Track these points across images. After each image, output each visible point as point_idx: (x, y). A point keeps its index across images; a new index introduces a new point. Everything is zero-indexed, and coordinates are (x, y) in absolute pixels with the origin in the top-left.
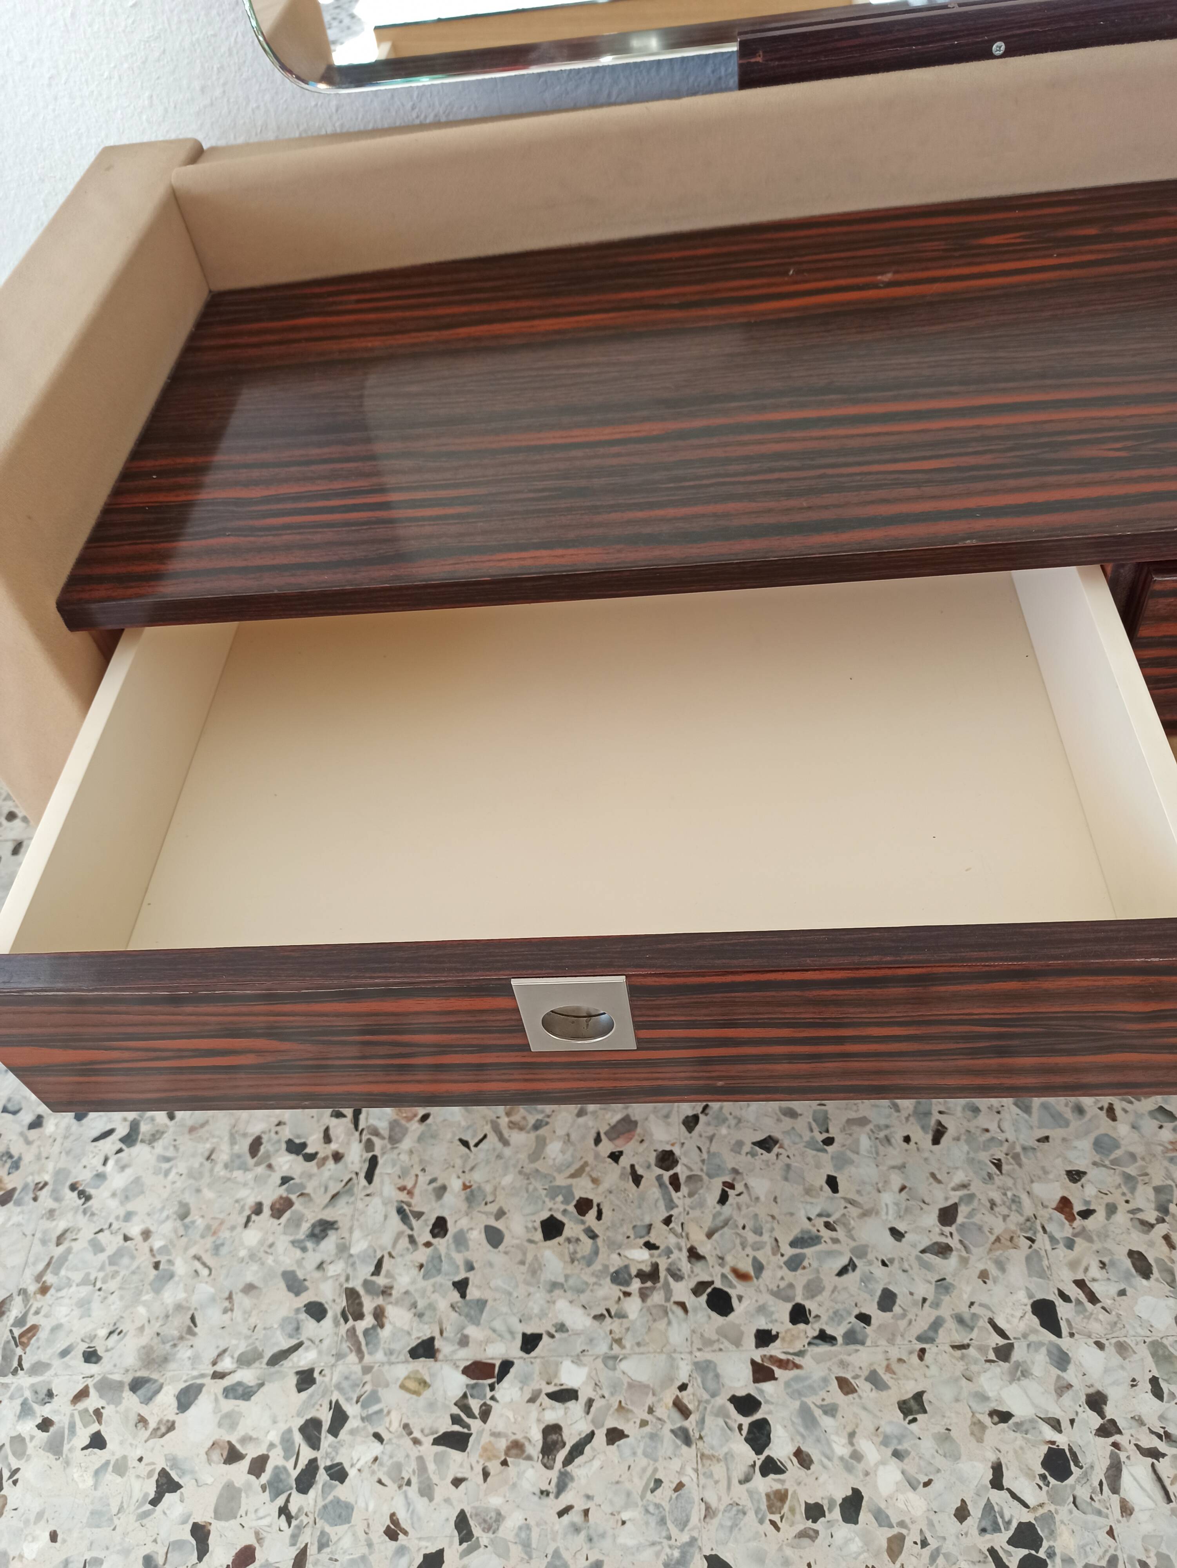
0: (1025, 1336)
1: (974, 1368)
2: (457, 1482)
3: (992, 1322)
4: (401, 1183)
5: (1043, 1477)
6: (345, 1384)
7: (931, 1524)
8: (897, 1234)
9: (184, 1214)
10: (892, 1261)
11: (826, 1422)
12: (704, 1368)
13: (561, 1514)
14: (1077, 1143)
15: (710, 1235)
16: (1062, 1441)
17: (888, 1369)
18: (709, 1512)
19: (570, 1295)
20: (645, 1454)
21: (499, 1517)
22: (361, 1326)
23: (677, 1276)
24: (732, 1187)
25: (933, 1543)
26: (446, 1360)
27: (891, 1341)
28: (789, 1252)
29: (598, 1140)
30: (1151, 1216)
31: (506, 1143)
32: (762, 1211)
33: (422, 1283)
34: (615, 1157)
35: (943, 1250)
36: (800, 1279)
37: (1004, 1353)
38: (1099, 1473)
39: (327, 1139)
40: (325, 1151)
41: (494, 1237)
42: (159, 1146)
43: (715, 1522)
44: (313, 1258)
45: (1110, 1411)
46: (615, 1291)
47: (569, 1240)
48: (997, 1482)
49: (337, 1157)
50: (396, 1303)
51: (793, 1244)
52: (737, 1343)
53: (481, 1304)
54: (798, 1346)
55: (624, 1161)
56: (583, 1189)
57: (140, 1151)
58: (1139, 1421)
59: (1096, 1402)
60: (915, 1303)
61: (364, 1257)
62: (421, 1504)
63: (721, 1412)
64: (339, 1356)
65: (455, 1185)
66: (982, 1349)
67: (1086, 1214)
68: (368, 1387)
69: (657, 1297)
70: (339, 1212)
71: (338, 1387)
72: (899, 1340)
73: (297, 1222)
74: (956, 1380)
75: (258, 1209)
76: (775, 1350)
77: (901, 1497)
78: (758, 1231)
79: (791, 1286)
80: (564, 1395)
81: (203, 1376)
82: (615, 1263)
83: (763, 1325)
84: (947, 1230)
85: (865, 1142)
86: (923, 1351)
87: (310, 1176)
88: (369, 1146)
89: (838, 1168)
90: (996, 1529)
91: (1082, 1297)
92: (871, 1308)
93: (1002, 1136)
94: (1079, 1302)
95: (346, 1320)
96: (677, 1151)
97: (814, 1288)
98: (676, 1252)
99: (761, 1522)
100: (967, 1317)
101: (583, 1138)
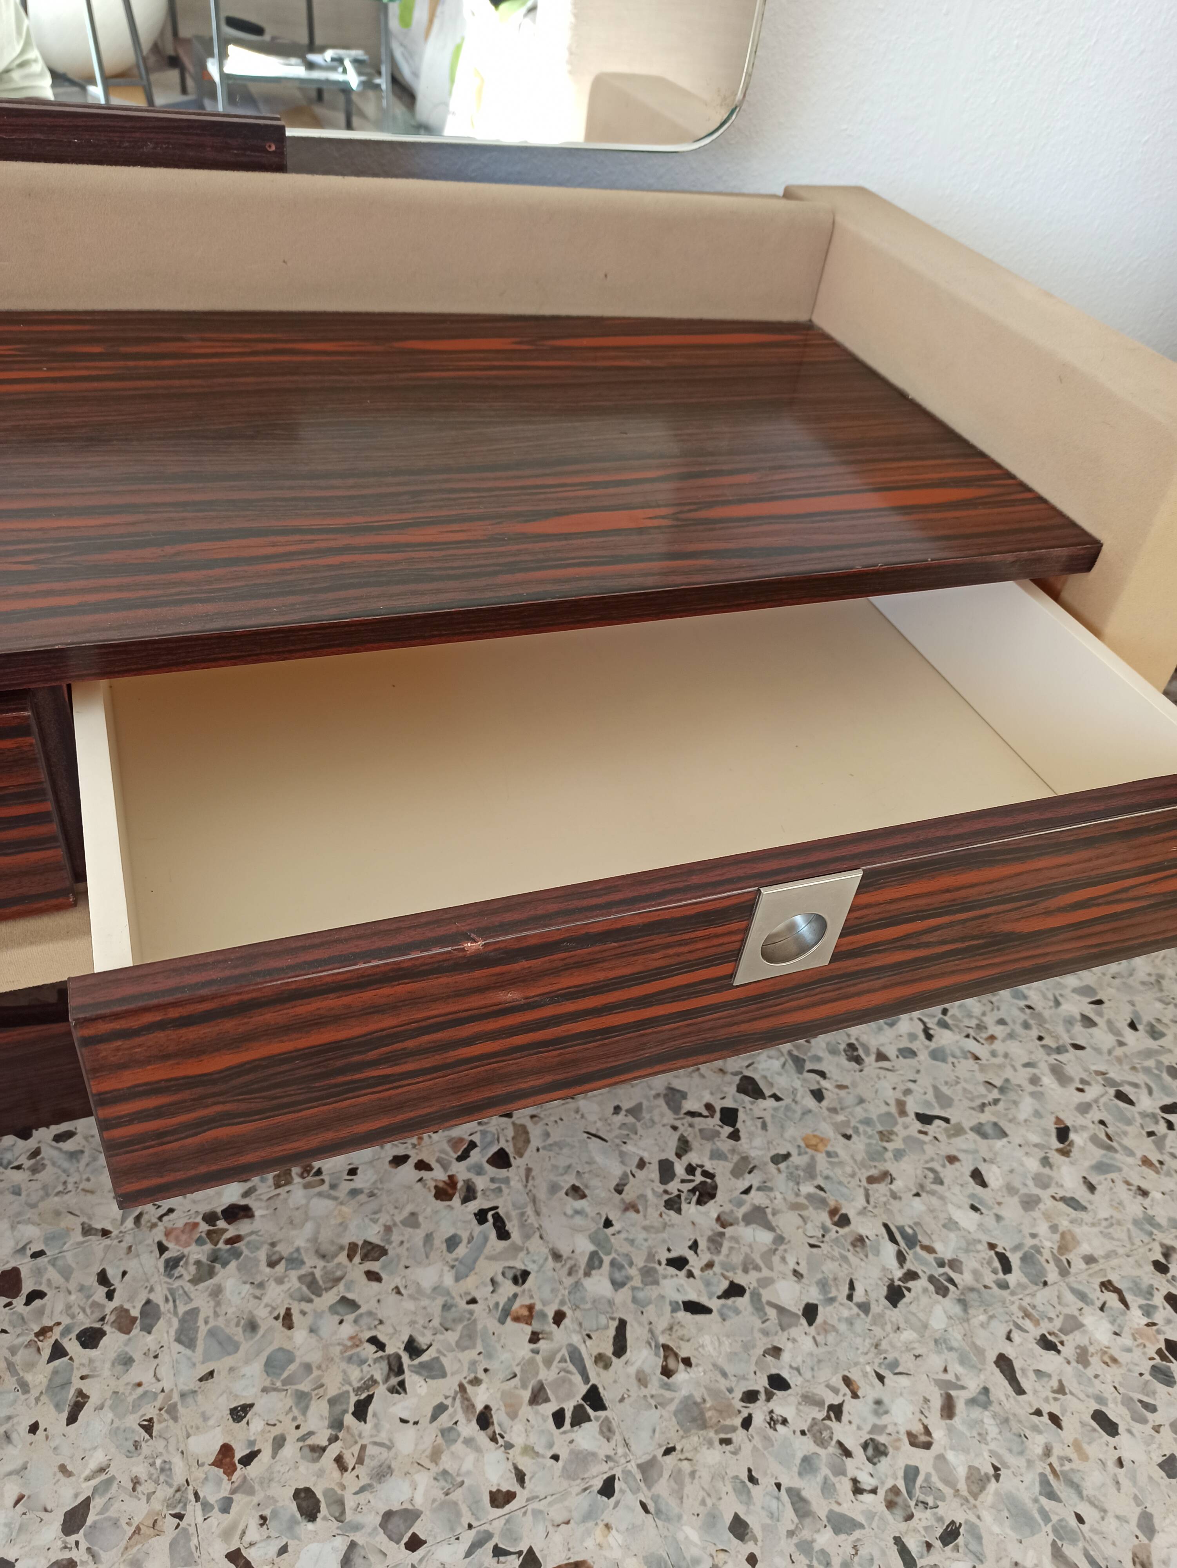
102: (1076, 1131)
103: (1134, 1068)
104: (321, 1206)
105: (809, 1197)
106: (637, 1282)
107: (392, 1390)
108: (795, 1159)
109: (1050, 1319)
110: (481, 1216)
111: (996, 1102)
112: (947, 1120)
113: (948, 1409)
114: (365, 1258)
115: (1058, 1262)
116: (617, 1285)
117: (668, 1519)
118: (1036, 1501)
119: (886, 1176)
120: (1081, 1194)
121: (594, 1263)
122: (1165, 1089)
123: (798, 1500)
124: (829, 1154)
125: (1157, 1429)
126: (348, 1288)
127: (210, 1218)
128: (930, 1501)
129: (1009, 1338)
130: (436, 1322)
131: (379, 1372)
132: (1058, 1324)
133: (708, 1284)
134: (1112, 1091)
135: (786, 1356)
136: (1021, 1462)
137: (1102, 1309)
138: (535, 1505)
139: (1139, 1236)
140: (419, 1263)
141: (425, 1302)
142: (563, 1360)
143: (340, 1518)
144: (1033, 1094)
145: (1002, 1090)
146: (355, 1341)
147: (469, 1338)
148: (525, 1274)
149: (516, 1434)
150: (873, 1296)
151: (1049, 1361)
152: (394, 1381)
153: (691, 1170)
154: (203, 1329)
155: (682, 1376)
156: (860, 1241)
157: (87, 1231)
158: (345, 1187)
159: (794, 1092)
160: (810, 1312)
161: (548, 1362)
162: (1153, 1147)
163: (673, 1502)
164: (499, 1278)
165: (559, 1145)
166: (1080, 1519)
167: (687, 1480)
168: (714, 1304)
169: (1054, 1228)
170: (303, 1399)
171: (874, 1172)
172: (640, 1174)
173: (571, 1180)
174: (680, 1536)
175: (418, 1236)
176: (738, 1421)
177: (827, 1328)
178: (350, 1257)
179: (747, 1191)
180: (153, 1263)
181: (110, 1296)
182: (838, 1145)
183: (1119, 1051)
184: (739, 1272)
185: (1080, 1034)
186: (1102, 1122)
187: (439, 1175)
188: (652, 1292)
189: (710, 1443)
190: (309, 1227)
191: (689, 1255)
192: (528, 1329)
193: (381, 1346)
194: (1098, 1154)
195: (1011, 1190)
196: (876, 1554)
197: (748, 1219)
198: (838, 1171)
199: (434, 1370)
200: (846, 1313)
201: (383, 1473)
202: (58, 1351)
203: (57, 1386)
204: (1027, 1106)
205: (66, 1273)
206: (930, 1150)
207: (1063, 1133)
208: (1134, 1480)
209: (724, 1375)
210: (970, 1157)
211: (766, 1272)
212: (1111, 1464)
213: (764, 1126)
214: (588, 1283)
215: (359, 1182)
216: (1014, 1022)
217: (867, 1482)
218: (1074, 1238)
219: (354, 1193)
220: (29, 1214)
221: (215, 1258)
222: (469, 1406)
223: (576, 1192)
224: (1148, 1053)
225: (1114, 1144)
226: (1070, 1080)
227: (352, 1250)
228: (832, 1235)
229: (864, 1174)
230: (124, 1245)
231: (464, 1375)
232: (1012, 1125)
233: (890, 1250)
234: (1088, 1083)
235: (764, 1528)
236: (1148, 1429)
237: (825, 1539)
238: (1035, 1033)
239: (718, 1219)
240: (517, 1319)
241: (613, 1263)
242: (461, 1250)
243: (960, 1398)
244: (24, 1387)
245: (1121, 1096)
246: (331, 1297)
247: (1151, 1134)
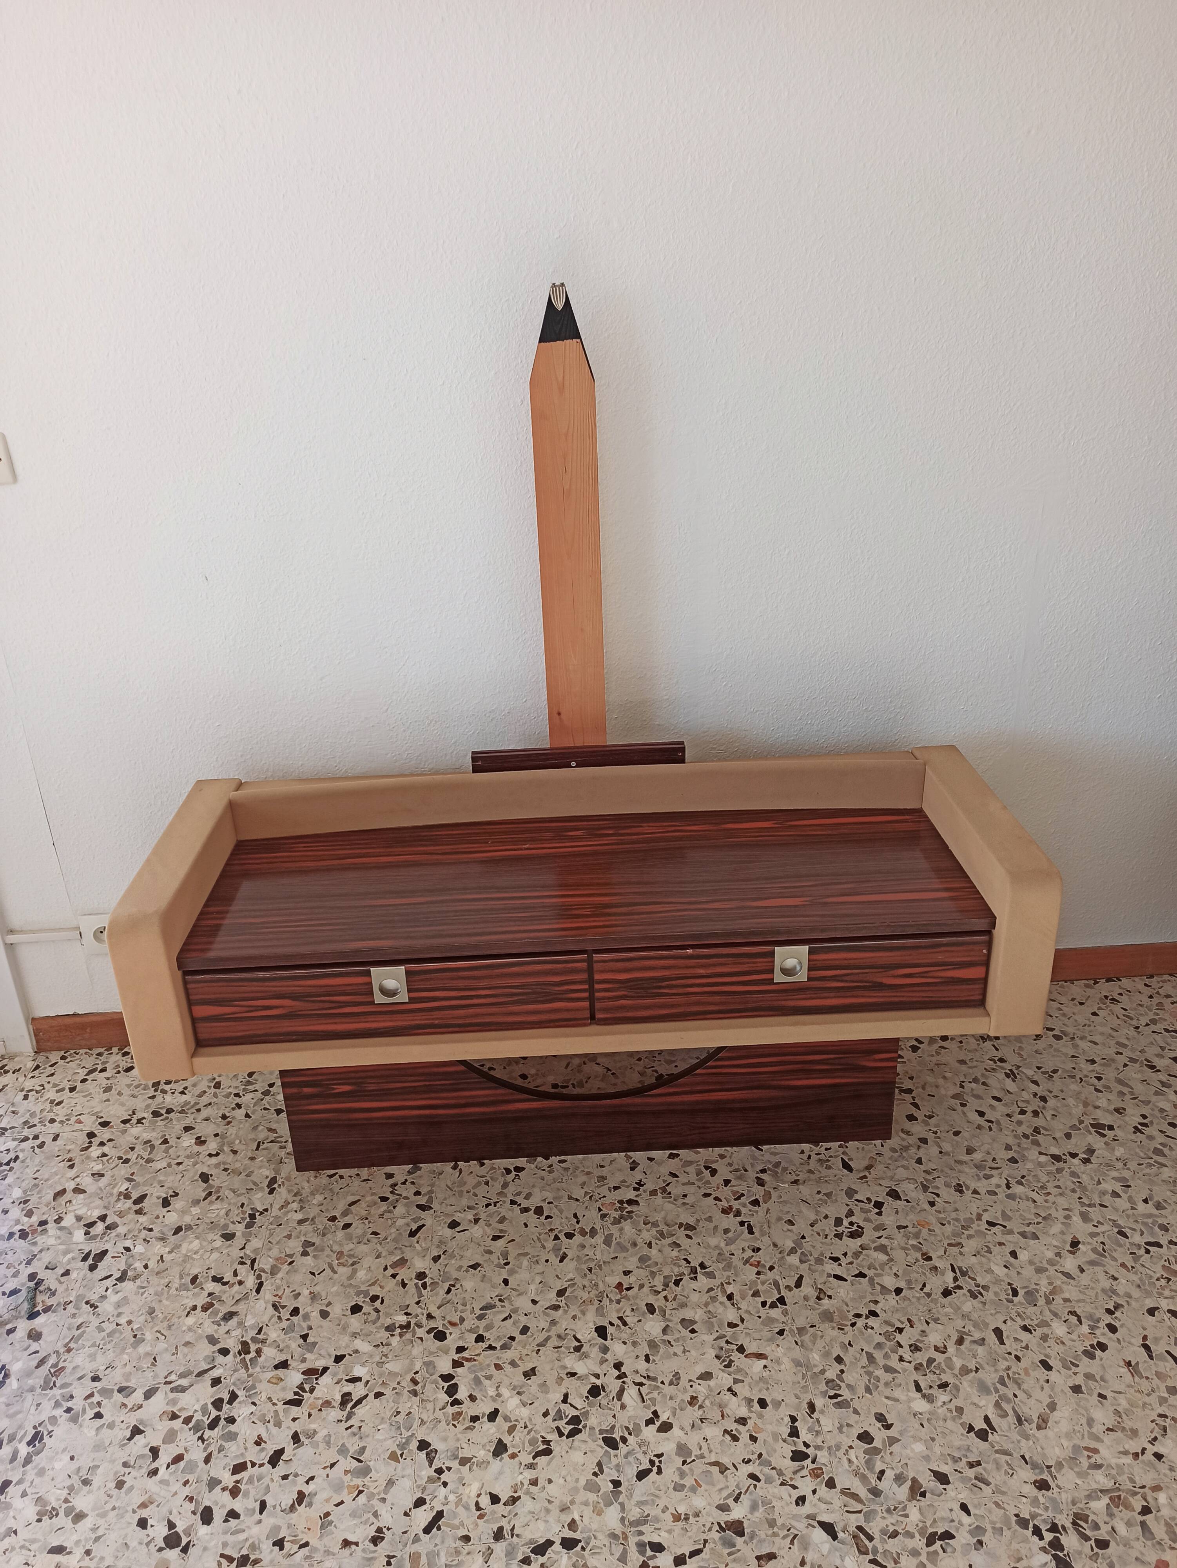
0: (589, 1341)
1: (562, 1356)
2: (294, 1420)
3: (575, 1337)
4: (276, 1293)
5: (587, 1397)
6: (238, 1383)
7: (530, 1419)
8: (534, 1302)
9: (152, 1311)
10: (530, 1313)
11: (487, 1382)
12: (429, 1365)
13: (347, 1429)
14: (631, 1259)
15: (439, 1308)
16: (598, 1382)
17: (521, 1359)
18: (423, 1422)
19: (362, 1337)
20: (393, 1401)
21: (315, 1432)
22: (248, 1357)
23: (419, 1326)
24: (454, 1286)
25: (530, 1427)
26: (293, 1369)
27: (524, 1347)
28: (478, 1312)
29: (385, 1269)
30: (660, 1289)
31: (335, 1272)
32: (467, 1296)
33: (283, 1336)
34: (394, 1276)
35: (556, 1308)
36: (483, 1324)
37: (577, 1349)
38: (614, 1394)
39: (235, 1274)
40: (233, 1280)
41: (324, 1314)
42: (138, 1282)
43: (425, 1426)
44: (224, 1328)
45: (623, 1370)
46: (387, 1334)
47: (365, 1314)
48: (565, 1401)
49: (240, 1283)
50: (269, 1346)
51: (481, 1309)
52: (446, 1353)
53: (315, 1344)
54: (477, 1352)
55: (399, 1278)
56: (374, 1291)
57: (127, 1285)
58: (637, 1372)
59: (618, 1366)
60: (538, 1331)
61: (252, 1327)
62: (274, 1430)
63: (435, 1382)
64: (235, 1371)
65: (306, 1292)
66: (568, 1348)
67: (628, 1289)
68: (250, 1383)
69: (408, 1336)
70: (241, 1308)
71: (234, 1384)
72: (528, 1346)
73: (216, 1313)
74: (553, 1361)
75: (194, 1308)
76: (465, 1354)
77: (518, 1410)
78: (464, 1305)
79: (478, 1327)
80: (355, 1380)
81: (159, 1383)
82: (388, 1322)
83: (461, 1344)
84: (560, 1299)
85: (525, 1263)
86: (539, 1350)
87: (225, 1292)
88: (259, 1277)
89: (509, 1275)
90: (561, 1419)
91: (620, 1324)
92: (516, 1334)
93: (595, 1258)
94: (618, 1326)
95: (240, 1355)
96: (427, 1272)
97: (488, 1328)
98: (420, 1316)
99: (448, 1425)
100: (563, 1335)
101: (378, 1268)
102: (1084, 1244)
103: (1137, 1221)
104: (669, 1206)
105: (913, 1246)
106: (813, 1263)
107: (691, 1278)
108: (910, 1229)
109: (1032, 1320)
110: (742, 1224)
111: (1038, 1223)
112: (1005, 1227)
113: (960, 1341)
114: (685, 1229)
115: (1046, 1297)
116: (801, 1261)
117: (806, 1349)
118: (994, 1384)
119: (959, 1245)
120: (1075, 1272)
121: (793, 1251)
122: (1152, 1234)
123: (871, 1358)
124: (929, 1230)
125: (1075, 1374)
126: (677, 1239)
127: (621, 1202)
128: (938, 1372)
129: (1005, 1322)
130: (714, 1259)
131: (686, 1271)
132: (1036, 1322)
133: (848, 1270)
134: (1116, 1230)
135: (880, 1305)
136: (993, 1369)
137: (1065, 1322)
138: (747, 1331)
139: (1101, 1296)
140: (710, 1236)
141: (711, 1250)
142: (770, 1284)
143: (664, 1316)
144: (1063, 1223)
145: (1044, 1218)
146: (678, 1258)
147: (728, 1267)
148: (759, 1249)
149: (744, 1305)
150: (934, 1291)
151: (1024, 1336)
152: (692, 1276)
153: (851, 1224)
154: (614, 1242)
155: (826, 1301)
156: (935, 1268)
157: (570, 1198)
158: (681, 1201)
159: (919, 1200)
160: (898, 1291)
161: (763, 1283)
162: (1131, 1259)
163: (810, 1344)
164: (746, 1248)
165: (785, 1202)
166: (1015, 1396)
167: (819, 1338)
168: (849, 1278)
169: (1050, 1284)
170: (653, 1274)
171: (953, 1242)
172: (823, 1220)
173: (789, 1217)
174: (811, 1356)
175: (712, 1225)
176: (849, 1323)
177: (905, 1299)
178: (680, 1228)
179: (879, 1238)
180: (596, 1215)
181: (578, 1222)
182: (937, 1228)
183: (1130, 1212)
184: (866, 1269)
185: (1107, 1200)
186: (1103, 1243)
187: (725, 1204)
188: (820, 1268)
189: (833, 1328)
190: (663, 1213)
191: (842, 1257)
192: (756, 1270)
193: (689, 1262)
194: (1093, 1256)
195: (1031, 1262)
196: (903, 1383)
197: (876, 1249)
198: (933, 1238)
199: (711, 1275)
200: (918, 1295)
201: (683, 1305)
202: (556, 1238)
203: (556, 1250)
204: (1056, 1228)
205: (561, 1211)
206: (989, 1238)
207: (1075, 1244)
208: (1052, 1389)
209: (847, 1306)
210: (1012, 1245)
211: (879, 1271)
212: (1042, 1382)
213: (897, 1212)
214: (788, 1258)
215: (686, 1200)
216: (1066, 1188)
217: (907, 1357)
218: (1061, 1289)
219: (684, 1204)
220: (548, 1188)
221: (622, 1217)
222: (724, 1291)
223: (790, 1223)
224: (1150, 1216)
225: (1106, 1254)
226: (1092, 1220)
227: (681, 1225)
228: (921, 1263)
229: (946, 1242)
230: (585, 1205)
231: (724, 1280)
232: (1044, 1236)
233: (950, 1275)
234: (1102, 1224)
235: (851, 1362)
236: (1070, 1373)
237: (880, 1373)
238: (1077, 1195)
239: (861, 1246)
240: (751, 1265)
241: (802, 1253)
242: (730, 1235)
243: (968, 1340)
244: (544, 1248)
245: (1121, 1233)
246: (669, 1240)
247: (1131, 1253)
